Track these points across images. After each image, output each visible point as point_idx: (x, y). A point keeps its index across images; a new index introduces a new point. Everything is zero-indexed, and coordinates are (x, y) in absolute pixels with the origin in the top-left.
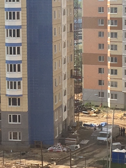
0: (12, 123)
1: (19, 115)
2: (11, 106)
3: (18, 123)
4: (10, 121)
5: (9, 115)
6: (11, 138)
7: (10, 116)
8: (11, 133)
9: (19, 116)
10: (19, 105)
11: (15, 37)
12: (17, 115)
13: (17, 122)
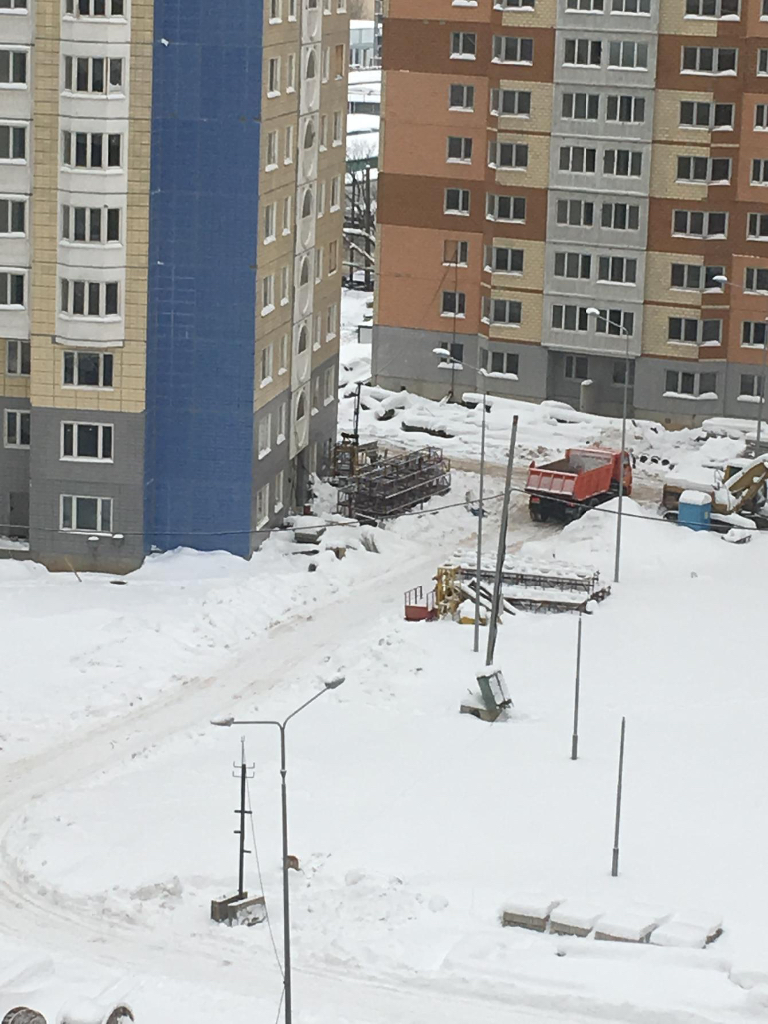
0: (75, 458)
1: (104, 428)
2: (75, 387)
3: (100, 460)
4: (68, 452)
5: (66, 426)
6: (68, 524)
7: (68, 428)
8: (68, 501)
9: (107, 431)
10: (108, 382)
11: (101, 91)
12: (97, 427)
13: (96, 455)
